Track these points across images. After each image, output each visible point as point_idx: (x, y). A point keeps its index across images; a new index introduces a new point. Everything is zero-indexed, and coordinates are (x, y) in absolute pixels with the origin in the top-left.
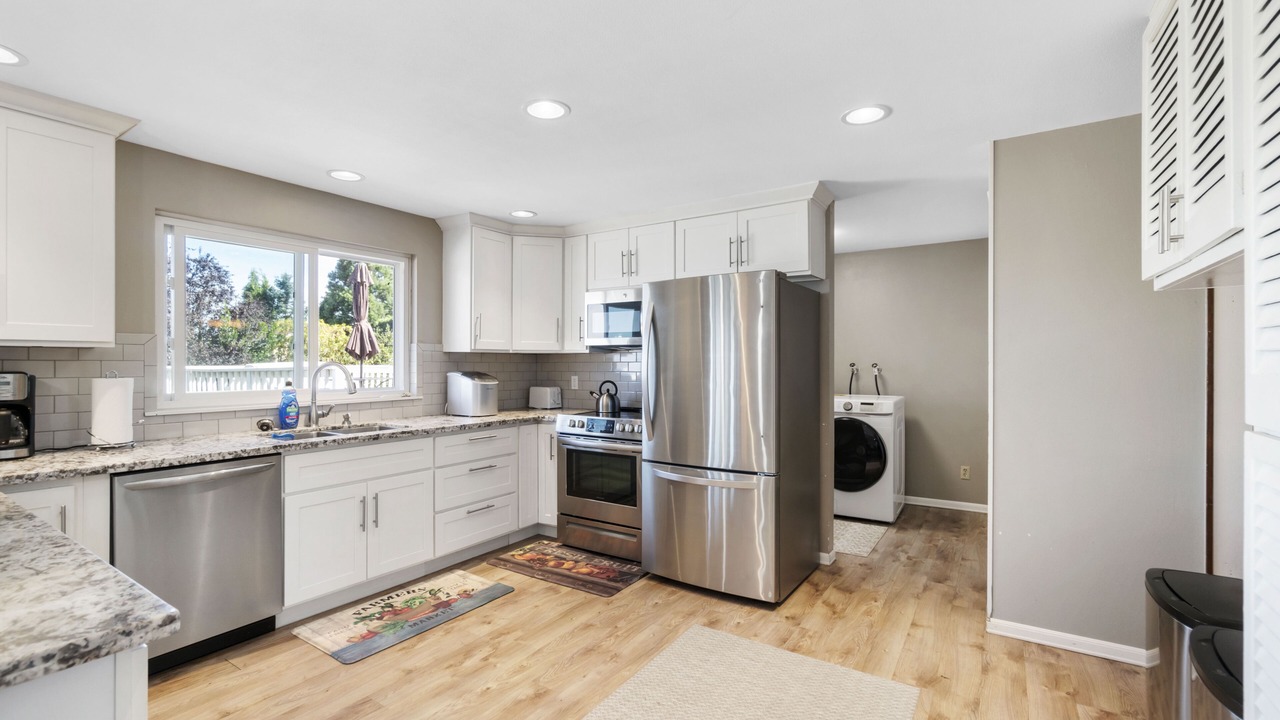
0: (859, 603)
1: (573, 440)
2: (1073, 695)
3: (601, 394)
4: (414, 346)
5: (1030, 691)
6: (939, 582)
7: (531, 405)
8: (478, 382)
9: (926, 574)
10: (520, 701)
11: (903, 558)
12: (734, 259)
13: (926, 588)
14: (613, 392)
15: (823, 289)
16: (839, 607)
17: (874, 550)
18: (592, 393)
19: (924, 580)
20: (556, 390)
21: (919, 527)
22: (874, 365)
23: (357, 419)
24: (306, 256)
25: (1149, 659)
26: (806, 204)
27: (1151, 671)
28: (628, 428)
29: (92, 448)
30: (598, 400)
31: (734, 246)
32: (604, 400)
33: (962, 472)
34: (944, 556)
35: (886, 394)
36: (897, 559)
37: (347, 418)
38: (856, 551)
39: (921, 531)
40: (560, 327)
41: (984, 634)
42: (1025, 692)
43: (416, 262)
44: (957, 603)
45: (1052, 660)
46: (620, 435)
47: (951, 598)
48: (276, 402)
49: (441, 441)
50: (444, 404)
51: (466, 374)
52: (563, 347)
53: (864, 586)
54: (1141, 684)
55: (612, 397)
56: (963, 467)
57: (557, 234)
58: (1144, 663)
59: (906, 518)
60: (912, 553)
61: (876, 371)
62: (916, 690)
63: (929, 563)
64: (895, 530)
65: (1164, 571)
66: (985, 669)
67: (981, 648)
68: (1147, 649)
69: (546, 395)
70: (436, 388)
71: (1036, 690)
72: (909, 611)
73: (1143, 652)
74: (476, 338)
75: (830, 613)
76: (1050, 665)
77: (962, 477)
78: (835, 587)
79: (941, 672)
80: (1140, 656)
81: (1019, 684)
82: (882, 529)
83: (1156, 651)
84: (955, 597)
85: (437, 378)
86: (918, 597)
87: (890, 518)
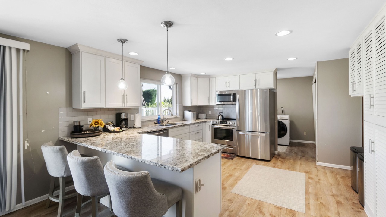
0: (287, 161)
1: (216, 126)
2: (336, 174)
3: (219, 115)
4: (178, 105)
5: (327, 173)
6: (304, 157)
7: (199, 118)
8: (192, 113)
9: (300, 155)
10: (228, 176)
11: (294, 152)
12: (255, 84)
13: (301, 158)
14: (222, 115)
15: (275, 91)
16: (283, 161)
17: (286, 151)
18: (217, 115)
19: (300, 156)
20: (205, 114)
21: (295, 146)
22: (282, 107)
23: (170, 122)
24: (159, 85)
25: (351, 168)
26: (273, 72)
27: (351, 170)
28: (231, 123)
29: (135, 128)
30: (219, 117)
31: (255, 81)
32: (220, 117)
33: (304, 133)
34: (303, 152)
35: (284, 114)
36: (292, 153)
37: (168, 121)
38: (282, 151)
39: (296, 147)
40: (209, 99)
41: (316, 165)
42: (326, 174)
43: (178, 85)
44: (309, 160)
45: (331, 169)
46: (228, 125)
47: (307, 160)
48: (157, 118)
49: (191, 126)
50: (183, 118)
51: (190, 111)
52: (209, 104)
53: (287, 158)
54: (350, 173)
55: (222, 116)
56: (304, 132)
57: (208, 77)
58: (350, 169)
59: (291, 144)
60: (295, 152)
61: (282, 108)
62: (305, 174)
63: (300, 153)
64: (289, 147)
65: (353, 147)
66: (318, 171)
67: (316, 167)
68: (351, 166)
69: (203, 116)
70: (182, 114)
71: (328, 174)
72: (299, 162)
73: (350, 167)
74: (192, 102)
75: (282, 162)
76: (331, 170)
77: (304, 134)
78: (281, 158)
79: (309, 171)
80: (349, 168)
81: (325, 173)
82: (287, 147)
83: (352, 167)
84: (308, 159)
85: (182, 112)
86: (300, 159)
87: (288, 144)
